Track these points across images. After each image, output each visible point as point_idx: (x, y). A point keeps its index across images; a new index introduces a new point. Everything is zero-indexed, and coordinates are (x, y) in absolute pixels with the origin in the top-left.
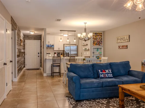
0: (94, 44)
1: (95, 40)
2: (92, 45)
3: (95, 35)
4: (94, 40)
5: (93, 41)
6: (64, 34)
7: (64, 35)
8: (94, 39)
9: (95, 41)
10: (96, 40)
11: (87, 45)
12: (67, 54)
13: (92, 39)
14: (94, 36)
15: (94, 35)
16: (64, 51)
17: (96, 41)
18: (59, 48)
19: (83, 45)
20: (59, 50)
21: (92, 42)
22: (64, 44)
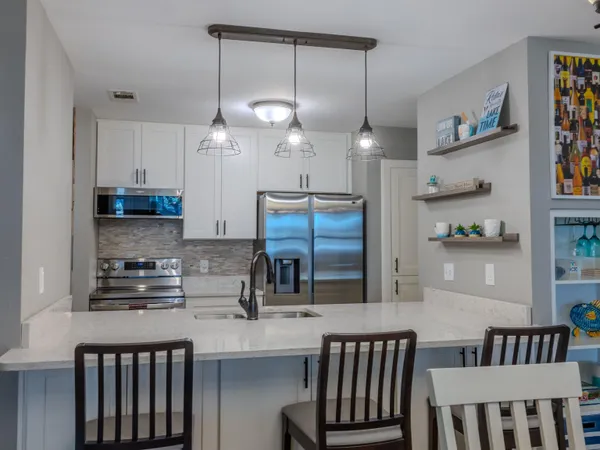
0: (568, 174)
1: (580, 130)
2: (554, 187)
3: (581, 81)
4: (570, 135)
5: (555, 151)
6: (257, 104)
7: (261, 113)
8: (573, 127)
9: (581, 144)
10: (588, 136)
11: (483, 189)
12: (284, 268)
13: (553, 129)
14: (565, 92)
15: (569, 78)
16: (258, 243)
17: (588, 150)
18: (222, 226)
19: (432, 190)
20: (220, 236)
21: (554, 158)
22: (260, 193)
